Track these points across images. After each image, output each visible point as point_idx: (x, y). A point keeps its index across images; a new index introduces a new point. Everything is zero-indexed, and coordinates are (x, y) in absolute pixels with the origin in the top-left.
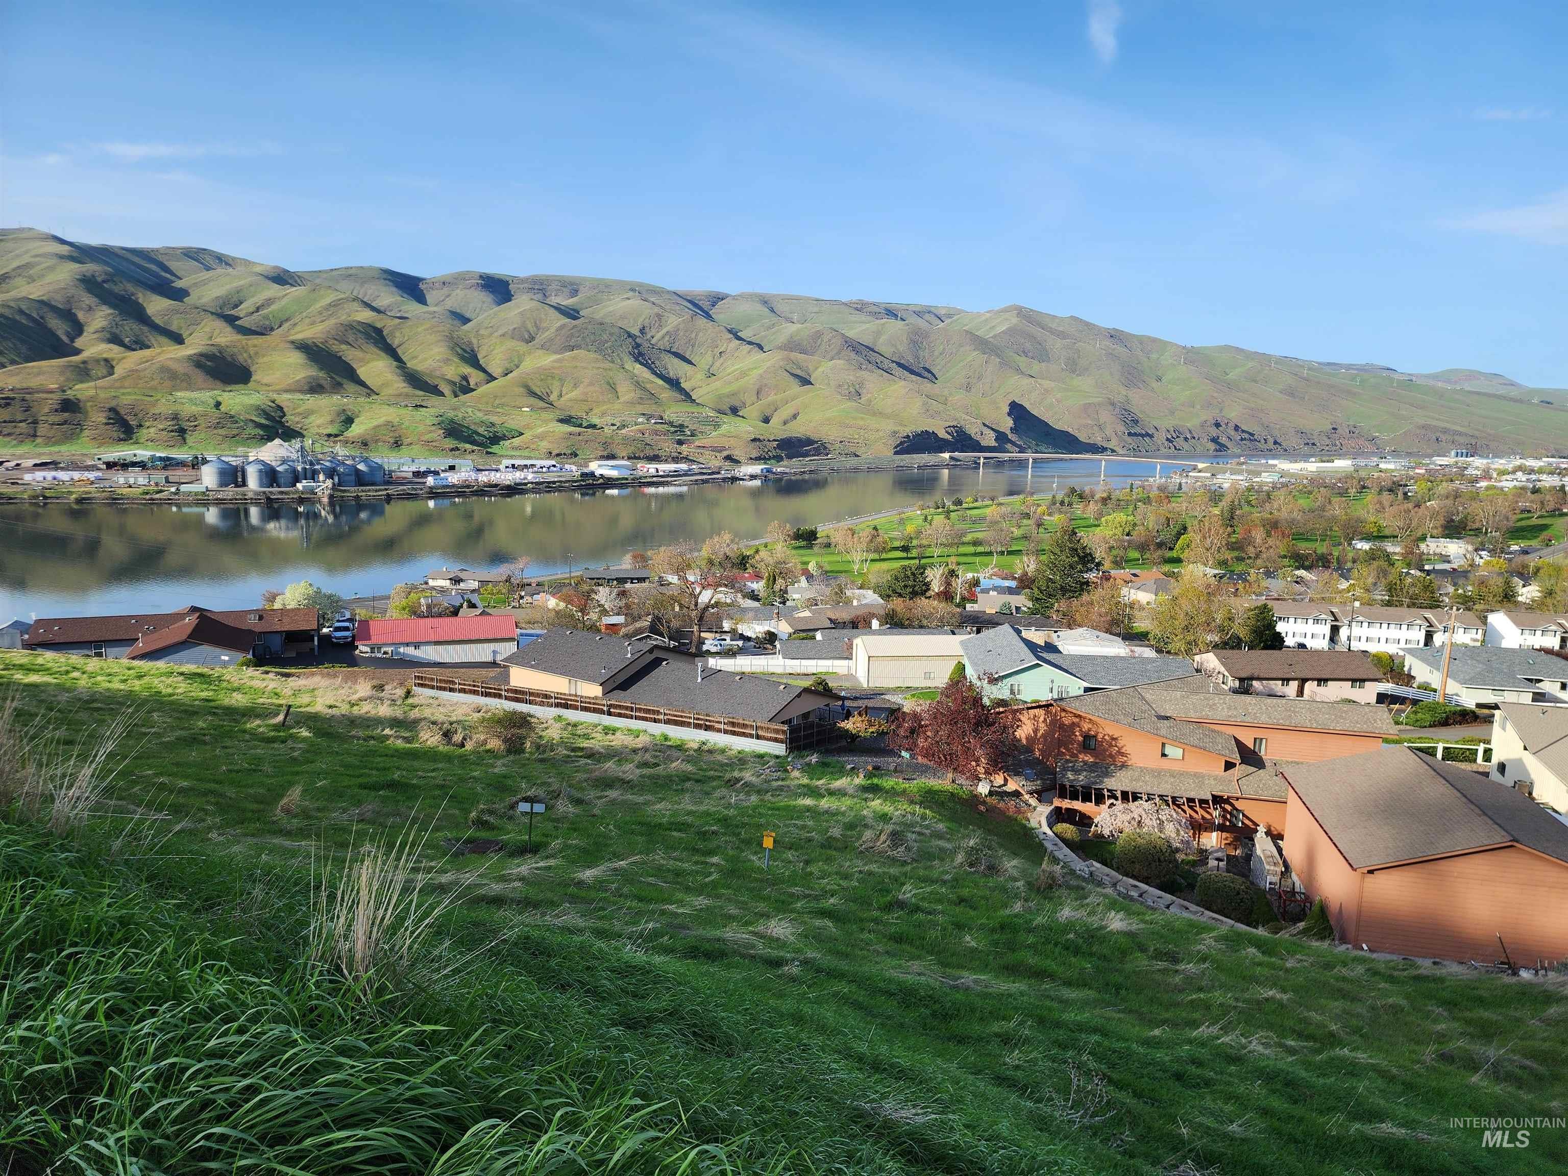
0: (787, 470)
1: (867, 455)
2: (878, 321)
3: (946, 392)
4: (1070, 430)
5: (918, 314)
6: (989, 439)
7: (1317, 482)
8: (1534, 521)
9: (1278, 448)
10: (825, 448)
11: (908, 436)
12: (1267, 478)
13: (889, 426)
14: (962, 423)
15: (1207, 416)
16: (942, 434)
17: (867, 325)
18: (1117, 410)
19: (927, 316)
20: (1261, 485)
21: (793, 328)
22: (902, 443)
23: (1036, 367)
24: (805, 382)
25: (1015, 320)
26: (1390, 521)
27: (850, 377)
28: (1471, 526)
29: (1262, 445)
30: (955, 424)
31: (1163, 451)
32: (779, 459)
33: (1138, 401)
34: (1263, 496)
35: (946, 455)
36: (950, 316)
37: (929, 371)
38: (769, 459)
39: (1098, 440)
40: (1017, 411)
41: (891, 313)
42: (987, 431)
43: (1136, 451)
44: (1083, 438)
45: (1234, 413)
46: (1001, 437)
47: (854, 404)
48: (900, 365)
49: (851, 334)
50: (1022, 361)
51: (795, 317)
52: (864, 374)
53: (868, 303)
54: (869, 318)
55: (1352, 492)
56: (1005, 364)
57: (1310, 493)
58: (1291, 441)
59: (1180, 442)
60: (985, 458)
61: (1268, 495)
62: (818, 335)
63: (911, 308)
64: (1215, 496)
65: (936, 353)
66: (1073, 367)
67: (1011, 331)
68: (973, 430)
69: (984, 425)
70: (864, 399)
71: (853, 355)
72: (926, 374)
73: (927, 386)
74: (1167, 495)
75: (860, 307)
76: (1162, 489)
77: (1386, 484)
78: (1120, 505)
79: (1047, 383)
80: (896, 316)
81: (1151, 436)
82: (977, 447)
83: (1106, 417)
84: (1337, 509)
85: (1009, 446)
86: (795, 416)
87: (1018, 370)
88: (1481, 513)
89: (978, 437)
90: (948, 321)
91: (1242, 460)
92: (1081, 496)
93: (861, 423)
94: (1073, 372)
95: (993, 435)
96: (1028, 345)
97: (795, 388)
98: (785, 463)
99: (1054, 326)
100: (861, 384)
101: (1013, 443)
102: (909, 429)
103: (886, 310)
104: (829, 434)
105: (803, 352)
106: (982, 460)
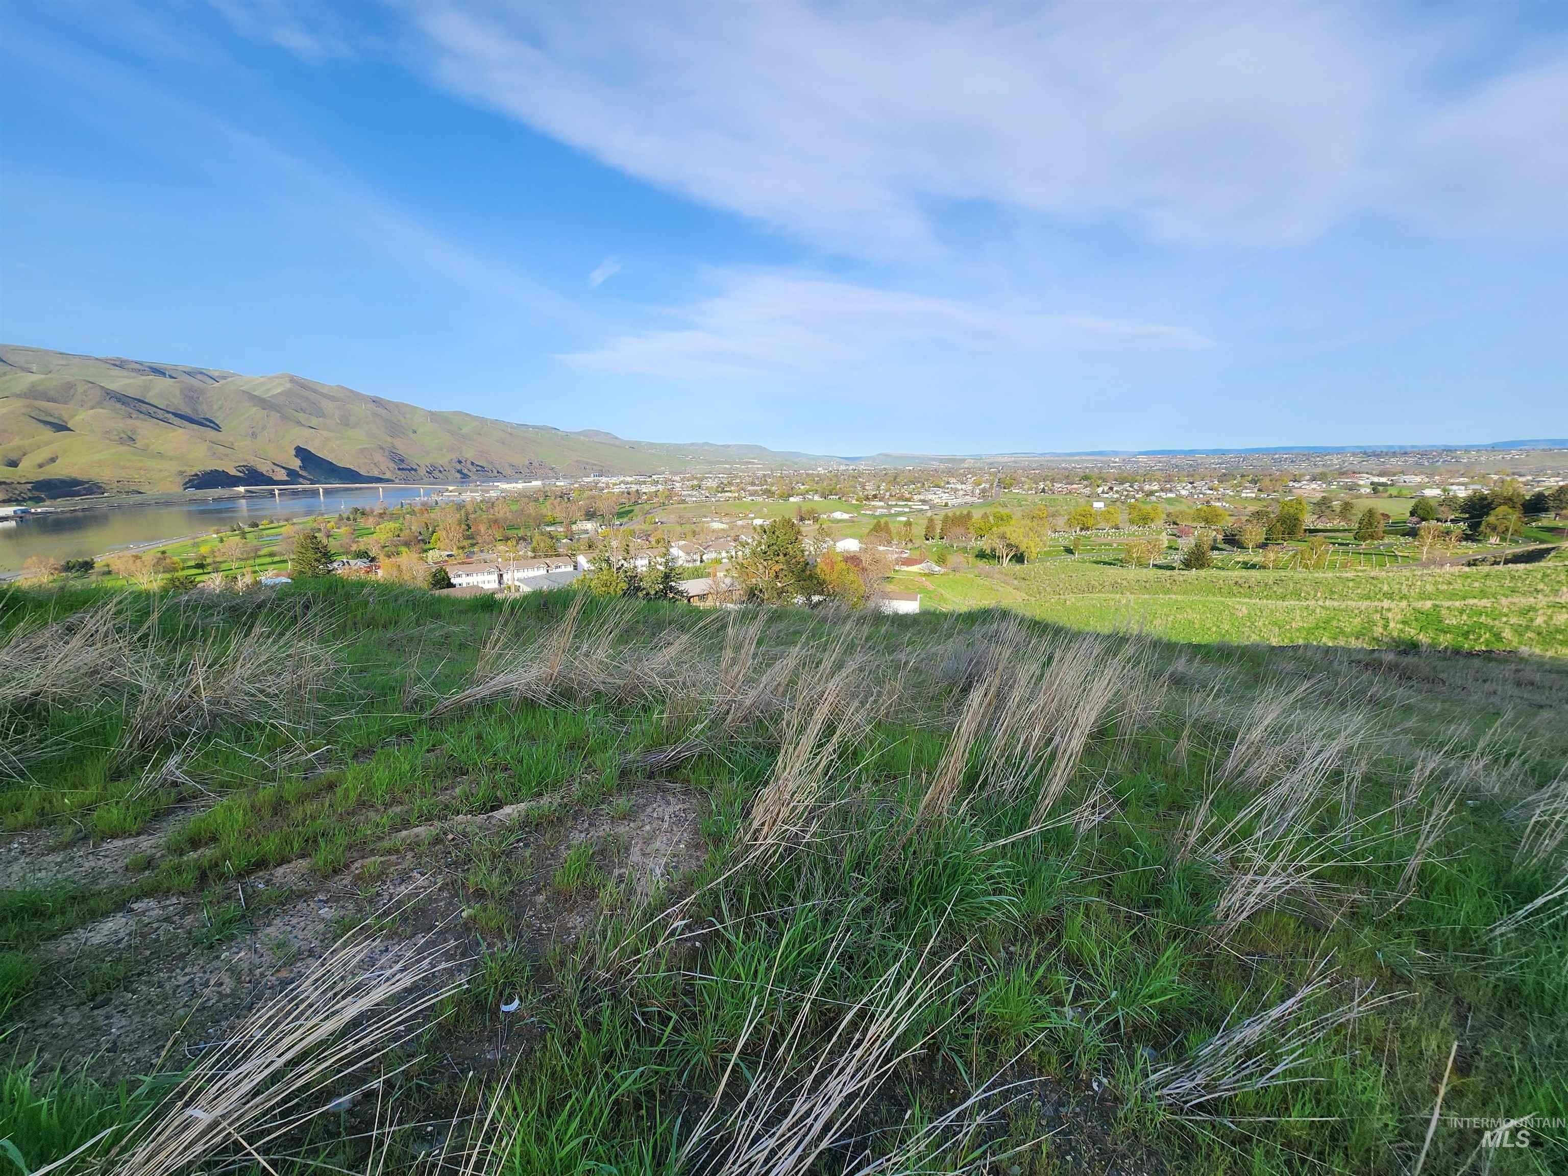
0: (52, 509)
1: (152, 491)
2: (143, 378)
3: (231, 439)
4: (352, 467)
5: (189, 374)
6: (281, 475)
7: (522, 495)
8: (627, 509)
9: (501, 476)
10: (100, 487)
11: (196, 475)
12: (493, 494)
13: (174, 467)
14: (252, 464)
15: (454, 456)
16: (233, 472)
17: (132, 381)
18: (387, 453)
19: (199, 377)
20: (490, 498)
21: (33, 378)
22: (190, 481)
23: (314, 422)
24: (60, 427)
25: (288, 385)
26: (559, 515)
27: (120, 424)
28: (598, 513)
29: (490, 474)
30: (245, 464)
31: (426, 479)
32: (38, 500)
33: (401, 446)
34: (490, 505)
35: (242, 489)
36: (224, 378)
37: (211, 421)
38: (24, 500)
39: (376, 473)
40: (301, 452)
41: (158, 371)
42: (277, 469)
43: (406, 481)
44: (363, 472)
45: (469, 454)
46: (291, 473)
47: (128, 448)
48: (176, 415)
49: (113, 386)
50: (302, 417)
51: (34, 369)
52: (138, 423)
53: (128, 361)
54: (133, 374)
55: (541, 499)
56: (285, 418)
57: (518, 501)
58: (508, 471)
59: (436, 473)
60: (280, 490)
61: (493, 504)
62: (70, 386)
63: (180, 368)
64: (460, 507)
65: (215, 407)
66: (346, 422)
67: (287, 393)
68: (264, 468)
69: (274, 464)
70: (139, 444)
71: (119, 405)
72: (209, 423)
73: (211, 433)
74: (427, 508)
75: (120, 364)
76: (424, 504)
77: (559, 493)
78: (393, 517)
79: (325, 433)
80: (164, 374)
81: (415, 470)
82: (271, 481)
83: (378, 457)
84: (531, 509)
85: (301, 480)
86: (53, 460)
87: (299, 423)
88: (602, 506)
89: (270, 474)
90: (222, 382)
91: (478, 483)
92: (363, 514)
93: (140, 464)
94: (347, 425)
95: (283, 471)
96: (304, 405)
97: (48, 434)
98: (48, 503)
99: (325, 391)
100: (134, 431)
101: (304, 478)
102: (198, 469)
103: (151, 368)
104: (104, 475)
105: (54, 400)
106: (277, 492)
